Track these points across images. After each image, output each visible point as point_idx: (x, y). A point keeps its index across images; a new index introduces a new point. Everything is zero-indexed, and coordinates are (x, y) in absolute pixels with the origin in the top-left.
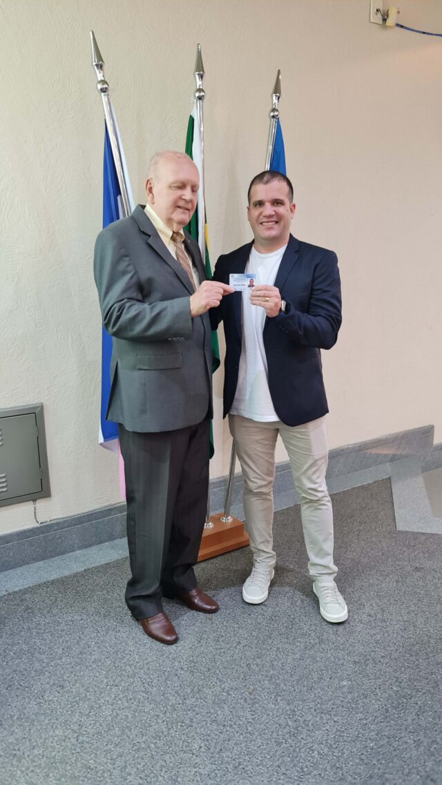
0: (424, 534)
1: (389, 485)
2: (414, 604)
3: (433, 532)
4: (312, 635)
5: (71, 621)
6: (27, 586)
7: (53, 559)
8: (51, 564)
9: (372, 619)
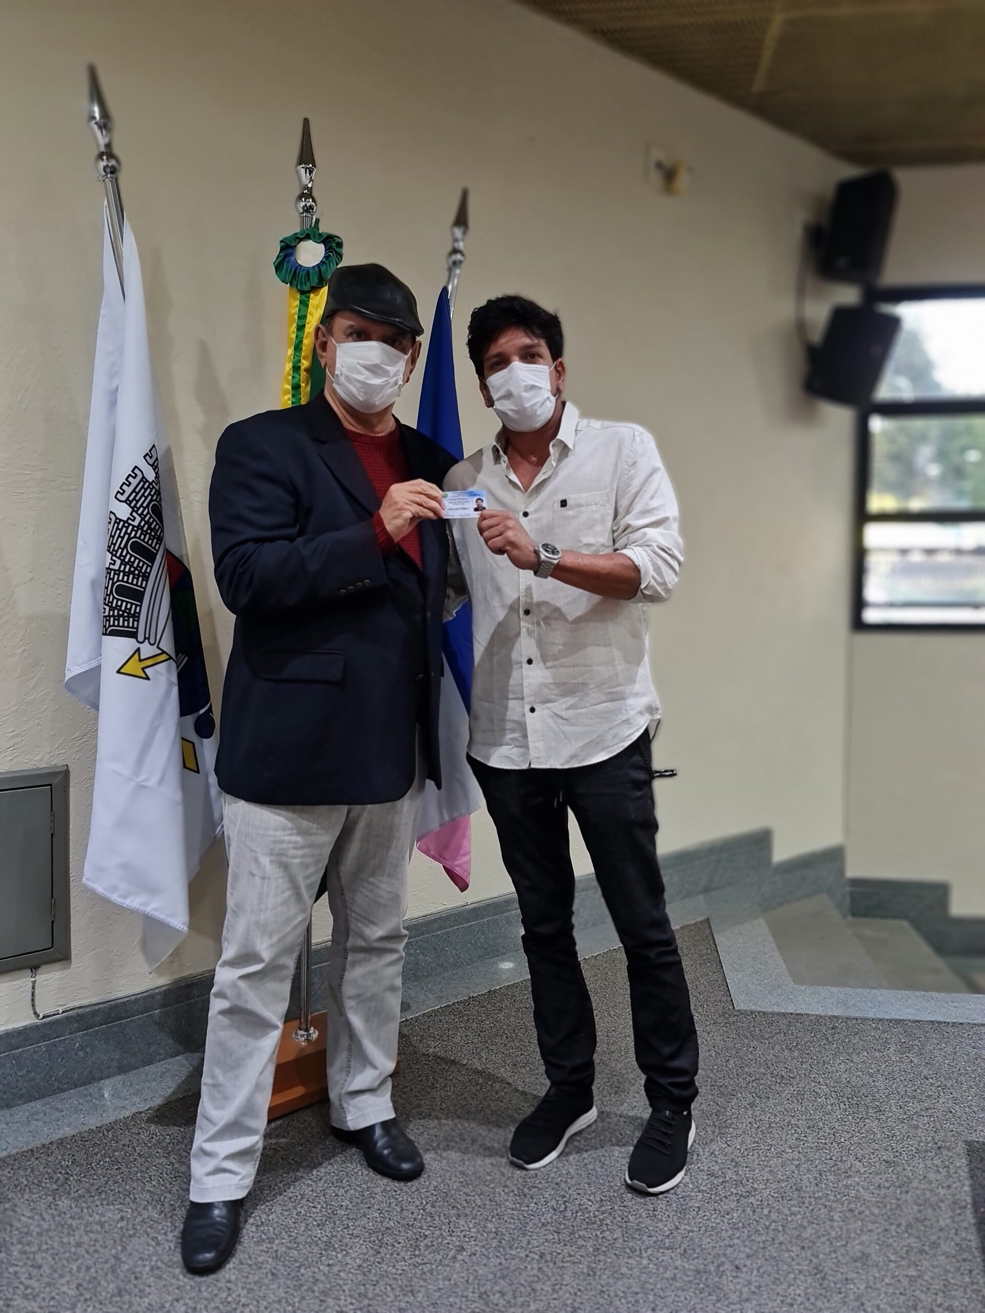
1: (708, 931)
3: (800, 1012)
7: (63, 1095)
8: (60, 1106)
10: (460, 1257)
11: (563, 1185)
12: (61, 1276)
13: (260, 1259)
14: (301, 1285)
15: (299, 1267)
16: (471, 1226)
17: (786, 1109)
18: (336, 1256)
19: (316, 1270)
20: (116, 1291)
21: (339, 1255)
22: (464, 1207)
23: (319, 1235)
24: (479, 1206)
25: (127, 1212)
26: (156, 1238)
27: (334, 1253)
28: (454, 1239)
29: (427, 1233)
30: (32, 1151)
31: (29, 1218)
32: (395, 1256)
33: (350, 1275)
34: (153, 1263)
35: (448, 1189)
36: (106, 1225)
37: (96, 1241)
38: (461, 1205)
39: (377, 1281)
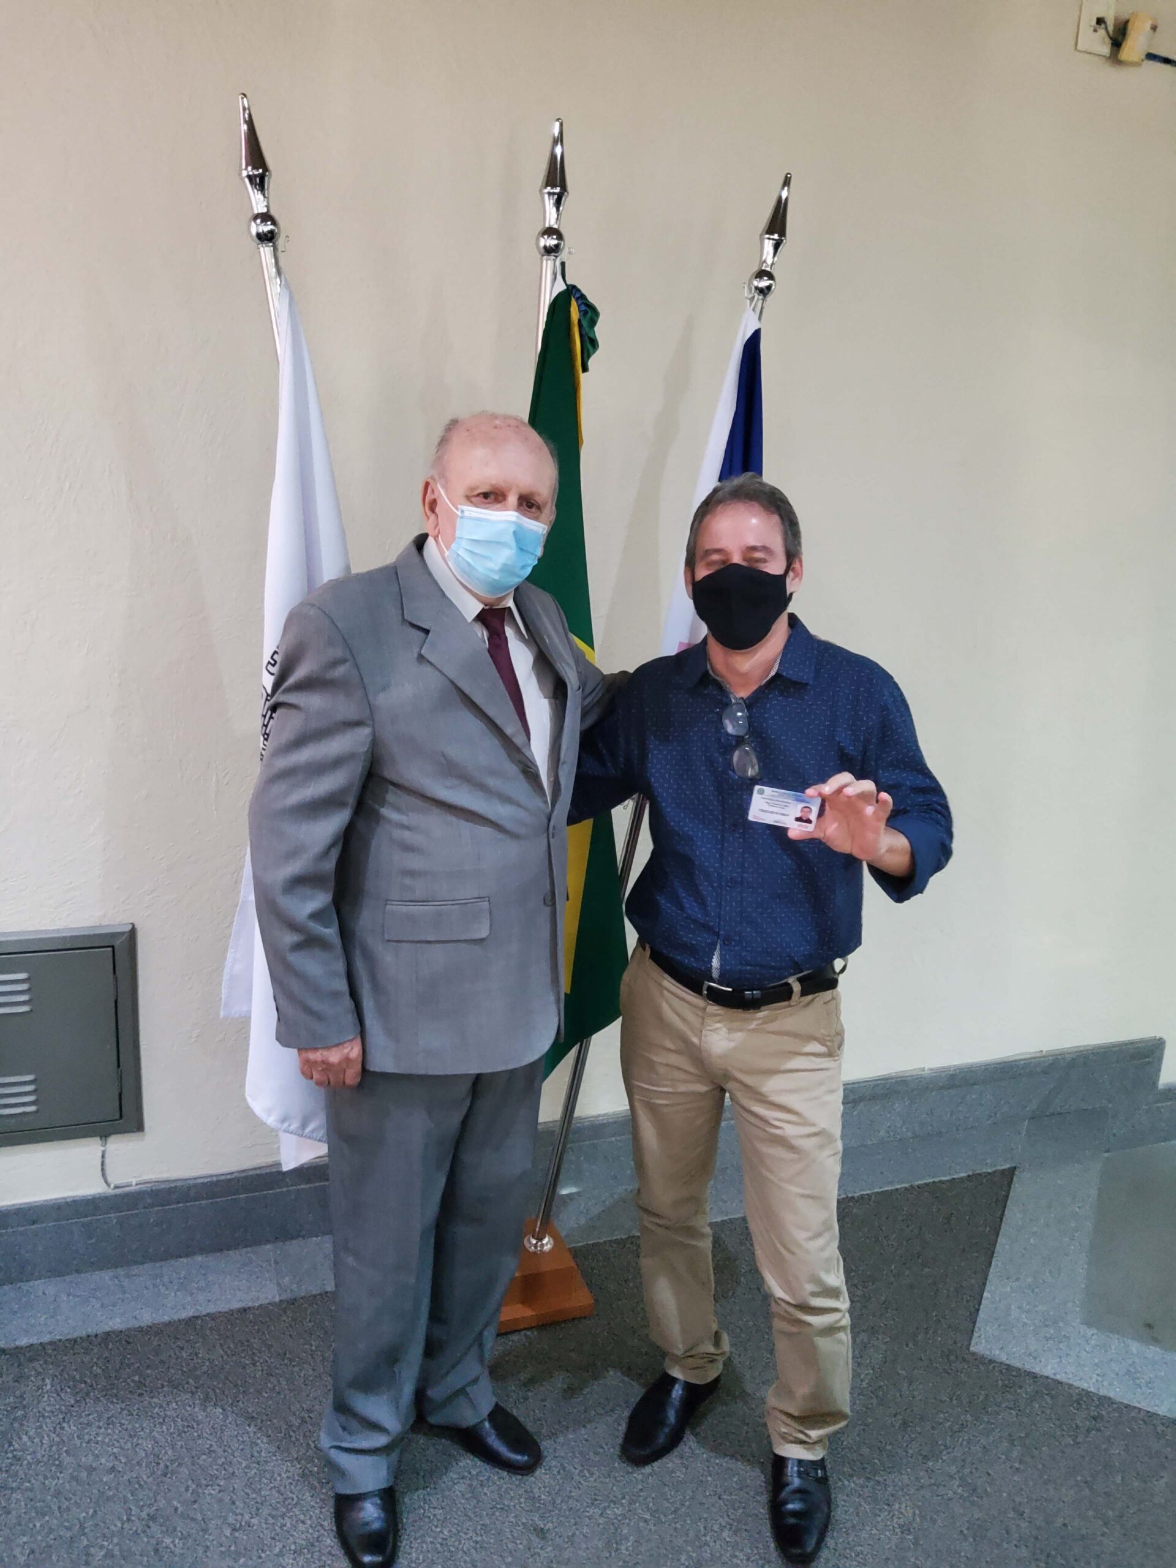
0: (1034, 1376)
1: (1005, 1188)
3: (1058, 1377)
7: (135, 1270)
8: (126, 1283)
12: (22, 1533)
26: (131, 1510)
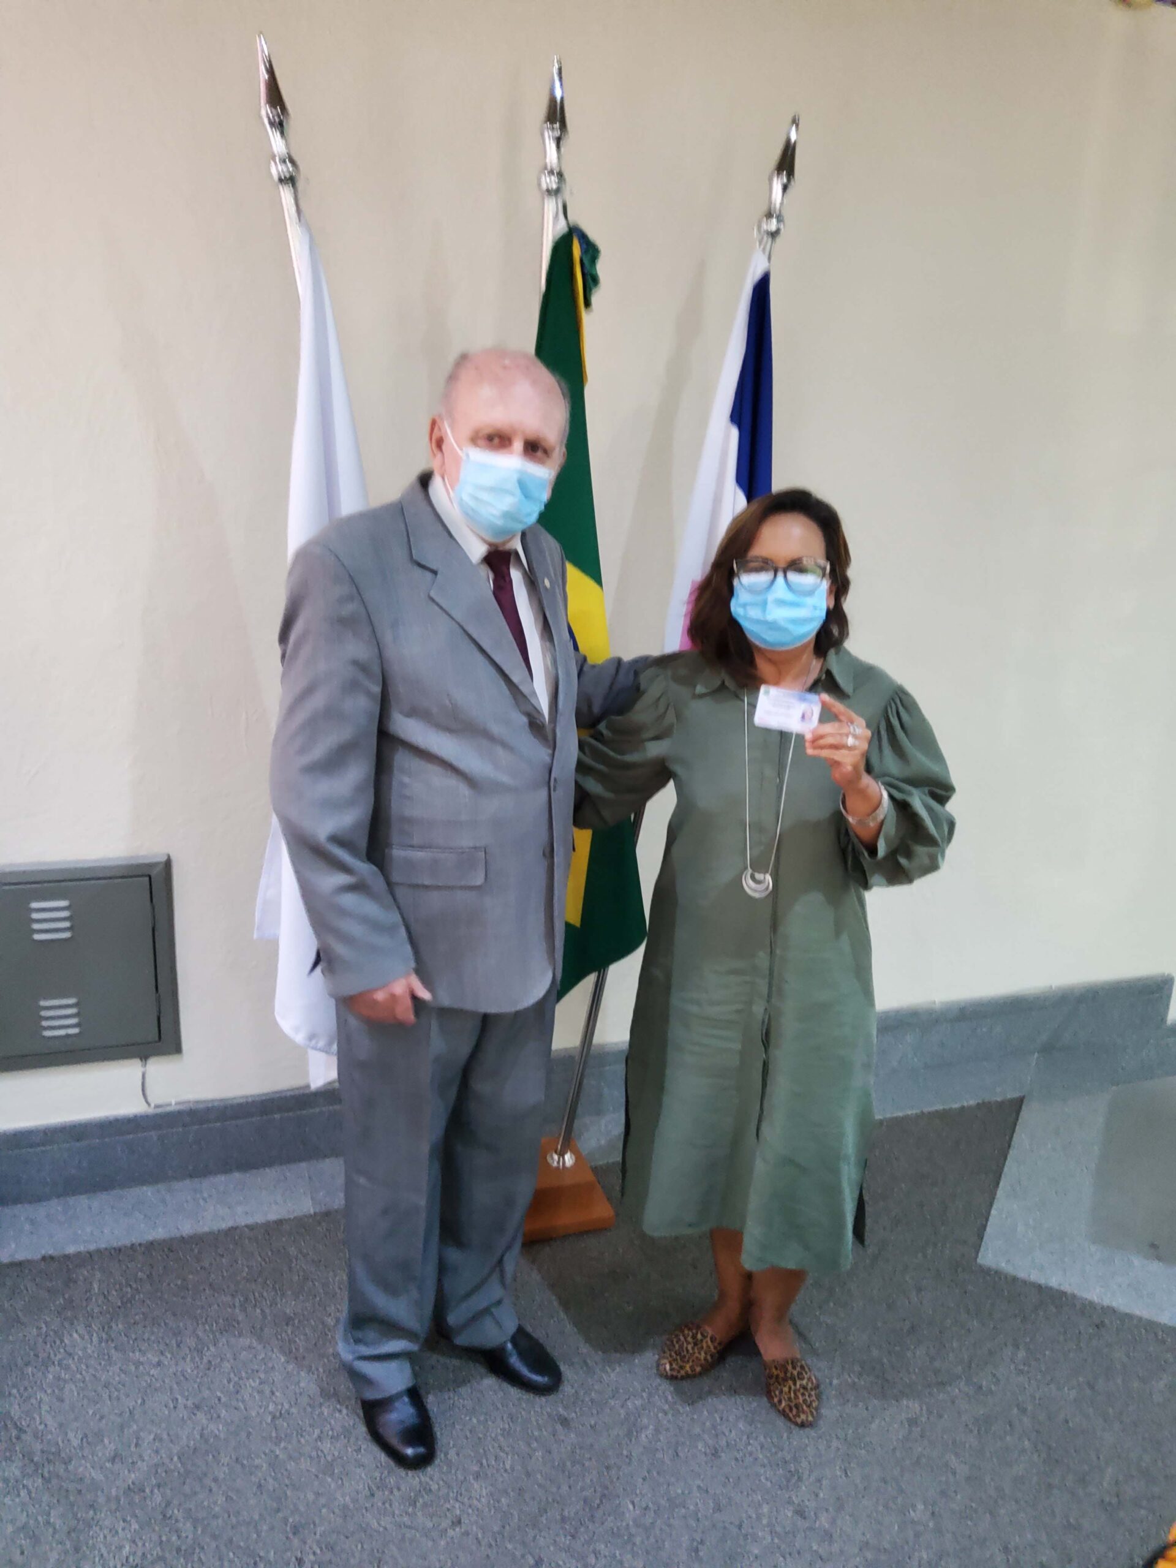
0: (1039, 1288)
1: (1014, 1115)
2: (925, 1503)
3: (1062, 1288)
4: (638, 1540)
5: (138, 1364)
6: (92, 1247)
7: (177, 1185)
8: (168, 1197)
9: (801, 1523)
10: (451, 1532)
11: (613, 1472)
12: (76, 1419)
13: (257, 1462)
14: (278, 1510)
15: (287, 1486)
16: (484, 1493)
17: (954, 1442)
18: (330, 1486)
19: (302, 1497)
20: (112, 1453)
21: (333, 1486)
22: (488, 1466)
23: (326, 1452)
24: (506, 1471)
25: (167, 1357)
26: (177, 1399)
27: (329, 1480)
28: (457, 1505)
29: (432, 1488)
30: (120, 1250)
31: (80, 1335)
32: (387, 1505)
33: (332, 1515)
34: (159, 1432)
35: (485, 1435)
36: (141, 1367)
37: (124, 1385)
38: (487, 1460)
39: (353, 1533)
